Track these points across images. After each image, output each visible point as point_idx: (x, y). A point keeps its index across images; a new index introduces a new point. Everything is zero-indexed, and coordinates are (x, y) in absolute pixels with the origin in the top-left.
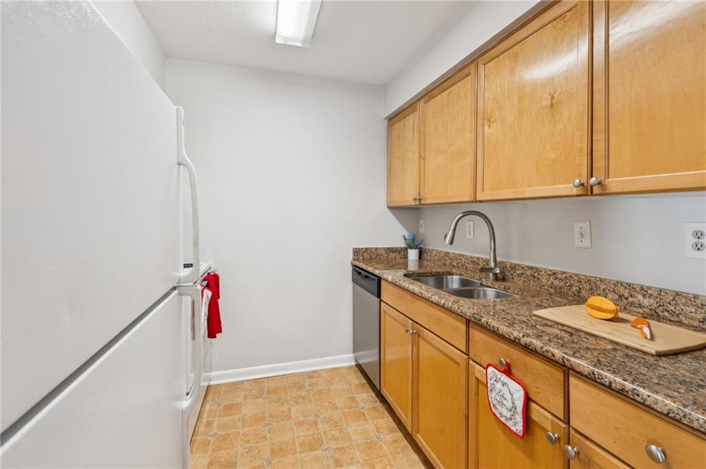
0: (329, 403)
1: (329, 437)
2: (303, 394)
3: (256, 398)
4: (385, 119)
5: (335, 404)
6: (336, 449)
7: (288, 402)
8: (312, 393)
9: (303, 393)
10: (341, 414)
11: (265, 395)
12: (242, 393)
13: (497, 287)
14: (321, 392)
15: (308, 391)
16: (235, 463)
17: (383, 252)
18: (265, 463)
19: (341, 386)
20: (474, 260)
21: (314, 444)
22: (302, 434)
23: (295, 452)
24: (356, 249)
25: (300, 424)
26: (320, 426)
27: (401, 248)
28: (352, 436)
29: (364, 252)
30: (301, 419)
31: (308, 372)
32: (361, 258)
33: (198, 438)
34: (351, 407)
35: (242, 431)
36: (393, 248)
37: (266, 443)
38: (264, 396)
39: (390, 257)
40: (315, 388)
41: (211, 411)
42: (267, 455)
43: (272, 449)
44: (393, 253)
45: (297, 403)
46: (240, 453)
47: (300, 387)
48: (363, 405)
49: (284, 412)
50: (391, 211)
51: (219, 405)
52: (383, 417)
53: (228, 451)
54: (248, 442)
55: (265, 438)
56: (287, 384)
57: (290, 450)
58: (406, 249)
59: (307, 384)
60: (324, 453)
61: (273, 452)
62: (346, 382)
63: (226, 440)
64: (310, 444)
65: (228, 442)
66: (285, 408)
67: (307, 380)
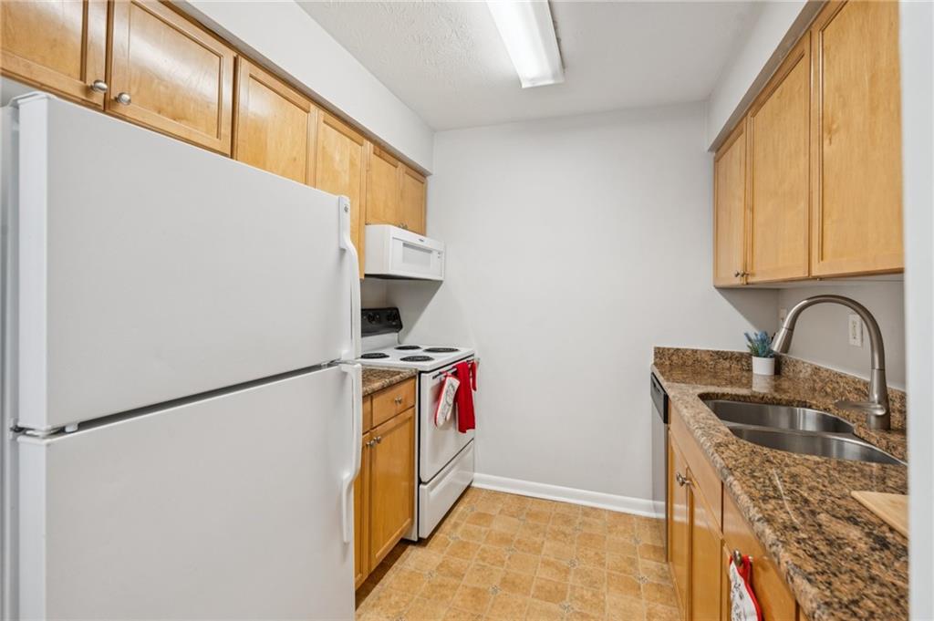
0: (596, 554)
1: (576, 595)
2: (567, 532)
3: (513, 516)
4: (710, 150)
5: (603, 559)
6: (579, 613)
7: (545, 533)
8: (578, 533)
9: (568, 530)
10: (606, 575)
11: (523, 517)
12: (501, 506)
13: (875, 442)
14: (591, 537)
15: (576, 529)
16: (463, 575)
17: (707, 358)
18: (491, 589)
19: (622, 539)
20: (858, 386)
21: (554, 594)
22: (544, 576)
23: (527, 594)
24: (659, 348)
25: (547, 564)
26: (571, 578)
27: (742, 354)
28: (608, 607)
29: (673, 354)
30: (552, 559)
31: (585, 506)
32: (667, 363)
33: (441, 535)
34: (625, 572)
35: (483, 546)
36: (726, 353)
37: (501, 569)
38: (521, 518)
39: (719, 366)
40: (586, 530)
41: (463, 513)
42: (496, 582)
43: (505, 578)
44: (726, 359)
45: (555, 538)
46: (472, 566)
47: (568, 521)
48: (642, 575)
49: (535, 543)
50: (722, 294)
51: (472, 510)
52: (666, 604)
53: (461, 560)
54: (484, 559)
55: (502, 562)
56: (554, 513)
57: (523, 588)
58: (749, 357)
59: (577, 521)
60: (561, 610)
61: (504, 581)
62: (633, 536)
63: (464, 548)
64: (549, 592)
65: (465, 551)
66: (538, 540)
67: (580, 516)
